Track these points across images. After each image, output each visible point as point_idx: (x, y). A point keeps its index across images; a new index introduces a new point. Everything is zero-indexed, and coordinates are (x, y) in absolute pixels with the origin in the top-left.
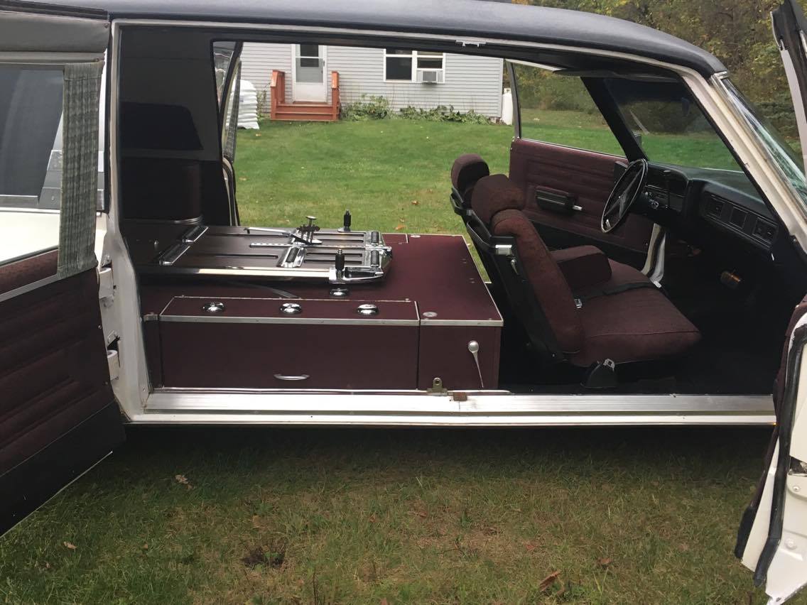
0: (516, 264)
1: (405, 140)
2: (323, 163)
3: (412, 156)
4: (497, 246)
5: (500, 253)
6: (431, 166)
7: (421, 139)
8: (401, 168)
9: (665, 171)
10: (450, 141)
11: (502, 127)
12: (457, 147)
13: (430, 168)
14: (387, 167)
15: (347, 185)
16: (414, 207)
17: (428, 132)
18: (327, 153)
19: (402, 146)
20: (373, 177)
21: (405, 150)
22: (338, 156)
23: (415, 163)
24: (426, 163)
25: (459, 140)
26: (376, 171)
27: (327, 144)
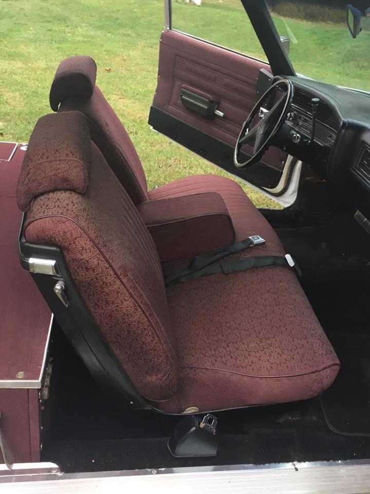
0: (64, 291)
1: (118, 11)
2: (49, 26)
3: (121, 25)
4: (32, 260)
5: (37, 271)
6: (134, 35)
7: (131, 11)
8: (109, 34)
9: (314, 100)
10: (152, 15)
11: (192, 7)
12: (156, 20)
13: (131, 37)
14: (99, 33)
15: (58, 48)
16: (106, 73)
17: (137, 5)
18: (55, 17)
19: (114, 15)
20: (84, 42)
21: (117, 19)
22: (63, 20)
23: (122, 31)
24: (129, 32)
25: (159, 14)
26: (88, 37)
27: (58, 9)
